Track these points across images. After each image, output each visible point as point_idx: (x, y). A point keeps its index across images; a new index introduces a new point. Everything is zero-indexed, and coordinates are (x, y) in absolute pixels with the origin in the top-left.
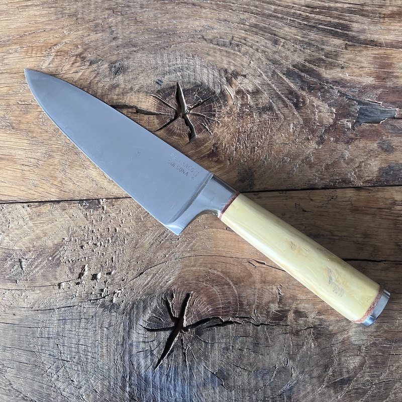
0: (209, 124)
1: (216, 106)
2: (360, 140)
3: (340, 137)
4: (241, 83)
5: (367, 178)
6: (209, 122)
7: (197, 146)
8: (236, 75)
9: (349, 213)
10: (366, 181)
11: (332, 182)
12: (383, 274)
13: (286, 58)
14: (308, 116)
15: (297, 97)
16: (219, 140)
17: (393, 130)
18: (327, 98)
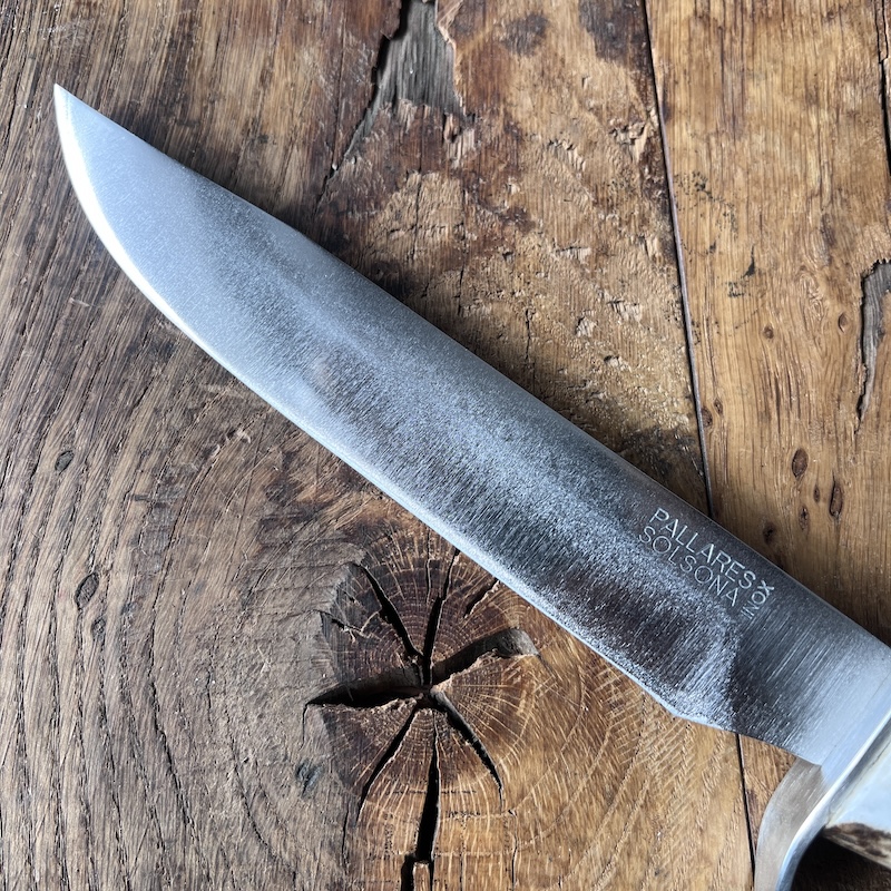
1: (402, 560)
2: (511, 104)
3: (501, 162)
5: (633, 92)
6: (459, 583)
9: (746, 143)
10: (641, 95)
11: (650, 191)
14: (434, 256)
18: (371, 192)
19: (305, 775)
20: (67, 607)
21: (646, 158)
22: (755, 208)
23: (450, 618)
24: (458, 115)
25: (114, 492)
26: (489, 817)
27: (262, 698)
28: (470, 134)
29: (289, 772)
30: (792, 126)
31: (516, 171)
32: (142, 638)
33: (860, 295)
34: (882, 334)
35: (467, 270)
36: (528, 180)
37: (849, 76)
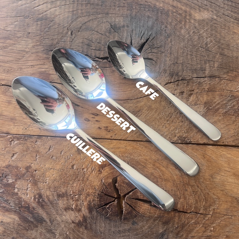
0: (103, 188)
1: (97, 201)
2: (1, 166)
4: (77, 217)
6: (102, 190)
7: (113, 173)
8: (79, 224)
9: (17, 117)
12: (4, 77)
13: (41, 234)
14: (34, 187)
15: (39, 202)
16: (97, 176)
18: (18, 199)
21: (18, 139)
23: (109, 193)
31: (17, 167)
35: (38, 181)
36: (20, 165)
37: (4, 93)
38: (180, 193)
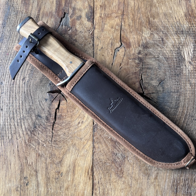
2: (76, 27)
3: (74, 34)
5: (91, 25)
9: (104, 32)
11: (91, 38)
12: (126, 23)
17: (73, 14)
19: (46, 100)
20: (21, 81)
21: (91, 34)
22: (103, 40)
24: (70, 28)
25: (27, 69)
26: (65, 105)
27: (42, 92)
28: (71, 30)
29: (44, 99)
30: (109, 31)
31: (76, 35)
32: (29, 85)
33: (114, 51)
34: (116, 56)
36: (77, 36)
37: (117, 25)
38: (64, 125)
